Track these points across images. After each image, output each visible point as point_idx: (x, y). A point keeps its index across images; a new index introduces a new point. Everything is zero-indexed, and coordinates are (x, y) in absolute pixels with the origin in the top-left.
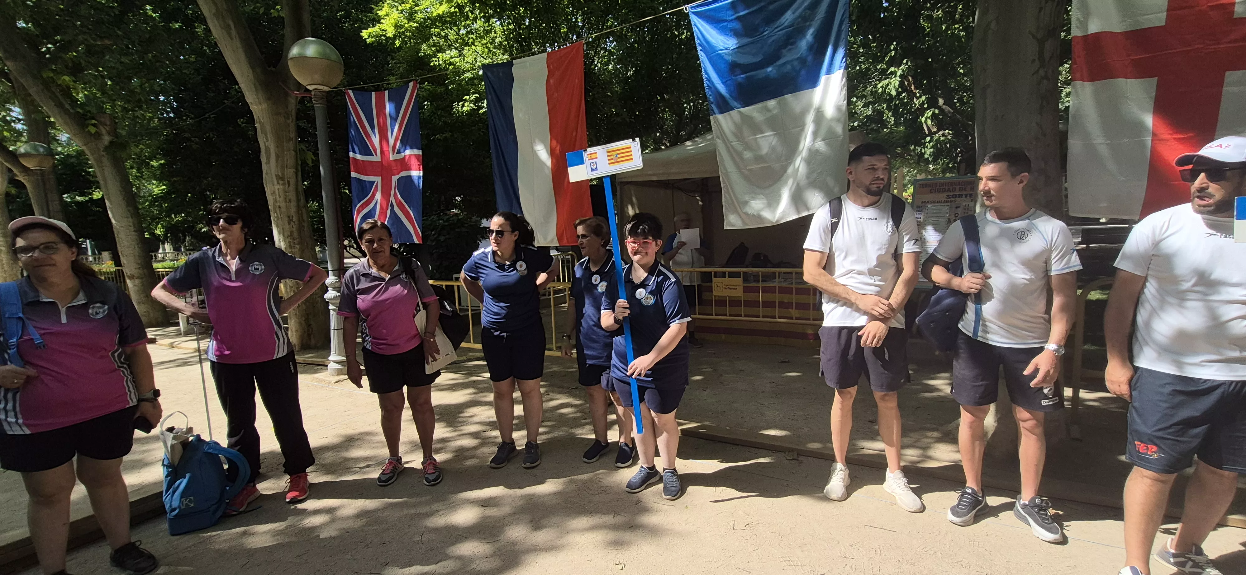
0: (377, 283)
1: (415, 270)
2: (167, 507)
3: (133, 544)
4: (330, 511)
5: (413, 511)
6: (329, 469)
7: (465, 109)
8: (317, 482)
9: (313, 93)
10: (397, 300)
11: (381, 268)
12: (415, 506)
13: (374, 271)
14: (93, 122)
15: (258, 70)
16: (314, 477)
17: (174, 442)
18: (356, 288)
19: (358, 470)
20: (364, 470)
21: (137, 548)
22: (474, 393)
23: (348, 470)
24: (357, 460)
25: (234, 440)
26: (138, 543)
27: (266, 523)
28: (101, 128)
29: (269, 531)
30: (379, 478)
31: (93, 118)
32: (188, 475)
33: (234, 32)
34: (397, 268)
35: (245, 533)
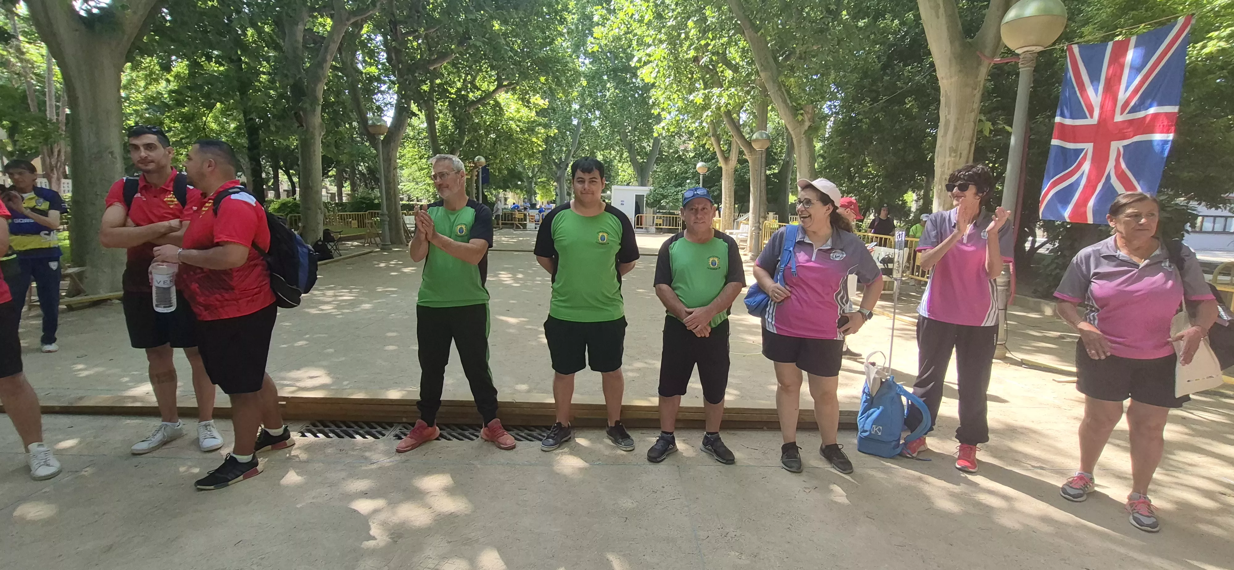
0: (1126, 268)
1: (1186, 258)
2: (860, 427)
3: (836, 445)
4: (1005, 497)
5: (1122, 550)
6: (995, 452)
7: (1206, 51)
8: (983, 460)
9: (1021, 57)
10: (1153, 294)
11: (1133, 250)
12: (1122, 544)
13: (1123, 253)
14: (802, 111)
15: (957, 44)
16: (981, 455)
17: (877, 376)
18: (1093, 271)
19: (1030, 467)
20: (1039, 471)
21: (840, 450)
22: (1186, 434)
23: (1017, 462)
24: (1026, 456)
25: (921, 391)
26: (840, 447)
27: (939, 478)
28: (805, 116)
29: (943, 488)
30: (1063, 489)
31: (802, 109)
32: (881, 408)
33: (942, 10)
34: (1157, 252)
35: (920, 479)
